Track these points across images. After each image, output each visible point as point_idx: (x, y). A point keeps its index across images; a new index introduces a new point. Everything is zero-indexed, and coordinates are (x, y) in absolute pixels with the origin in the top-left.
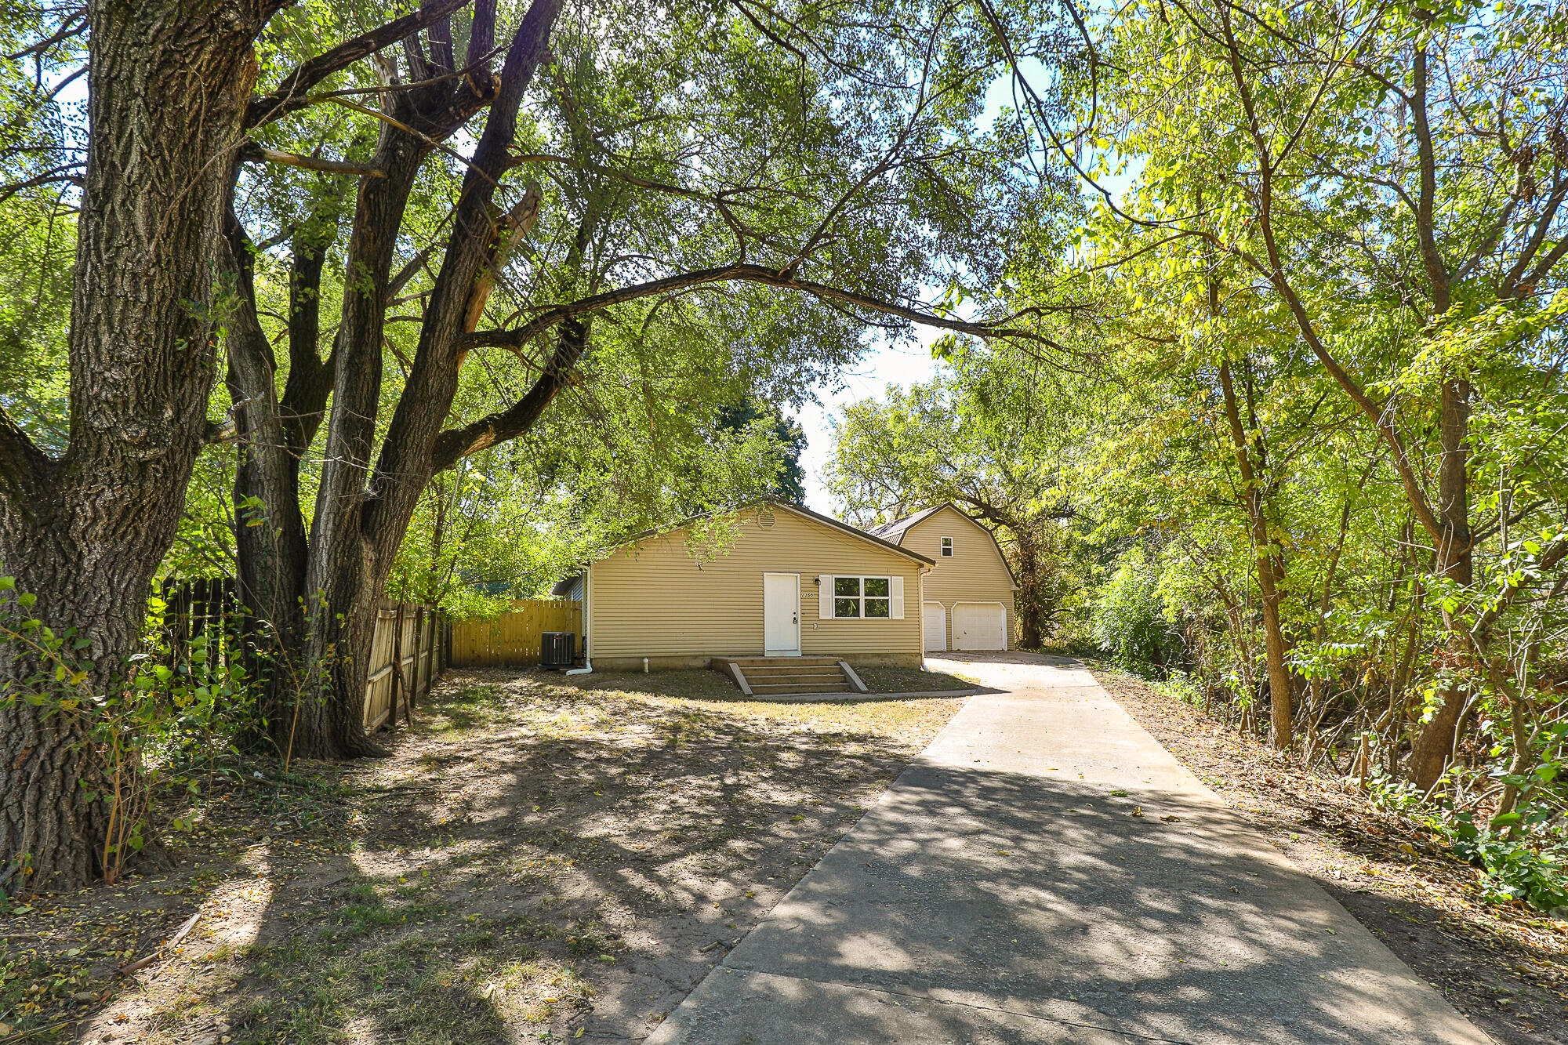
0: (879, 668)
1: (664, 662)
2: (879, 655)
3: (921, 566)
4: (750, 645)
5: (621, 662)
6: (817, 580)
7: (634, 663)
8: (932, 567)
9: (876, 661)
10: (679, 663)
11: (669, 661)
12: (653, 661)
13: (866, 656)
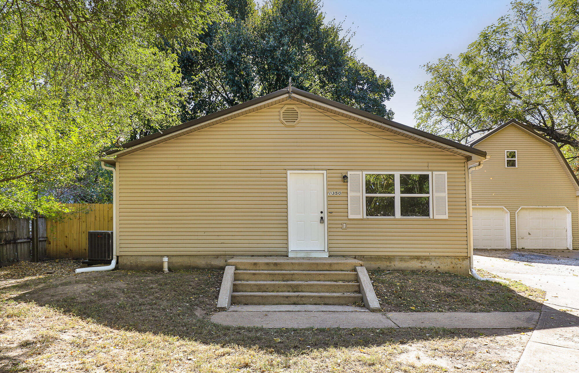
0: (414, 272)
1: (186, 261)
2: (418, 258)
3: (469, 159)
4: (274, 246)
5: (145, 260)
6: (345, 177)
7: (155, 261)
8: (483, 160)
9: (415, 265)
10: (201, 262)
11: (192, 259)
12: (174, 260)
13: (402, 259)
